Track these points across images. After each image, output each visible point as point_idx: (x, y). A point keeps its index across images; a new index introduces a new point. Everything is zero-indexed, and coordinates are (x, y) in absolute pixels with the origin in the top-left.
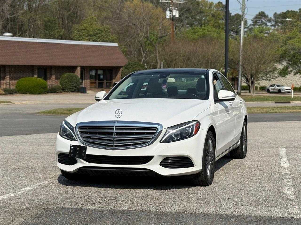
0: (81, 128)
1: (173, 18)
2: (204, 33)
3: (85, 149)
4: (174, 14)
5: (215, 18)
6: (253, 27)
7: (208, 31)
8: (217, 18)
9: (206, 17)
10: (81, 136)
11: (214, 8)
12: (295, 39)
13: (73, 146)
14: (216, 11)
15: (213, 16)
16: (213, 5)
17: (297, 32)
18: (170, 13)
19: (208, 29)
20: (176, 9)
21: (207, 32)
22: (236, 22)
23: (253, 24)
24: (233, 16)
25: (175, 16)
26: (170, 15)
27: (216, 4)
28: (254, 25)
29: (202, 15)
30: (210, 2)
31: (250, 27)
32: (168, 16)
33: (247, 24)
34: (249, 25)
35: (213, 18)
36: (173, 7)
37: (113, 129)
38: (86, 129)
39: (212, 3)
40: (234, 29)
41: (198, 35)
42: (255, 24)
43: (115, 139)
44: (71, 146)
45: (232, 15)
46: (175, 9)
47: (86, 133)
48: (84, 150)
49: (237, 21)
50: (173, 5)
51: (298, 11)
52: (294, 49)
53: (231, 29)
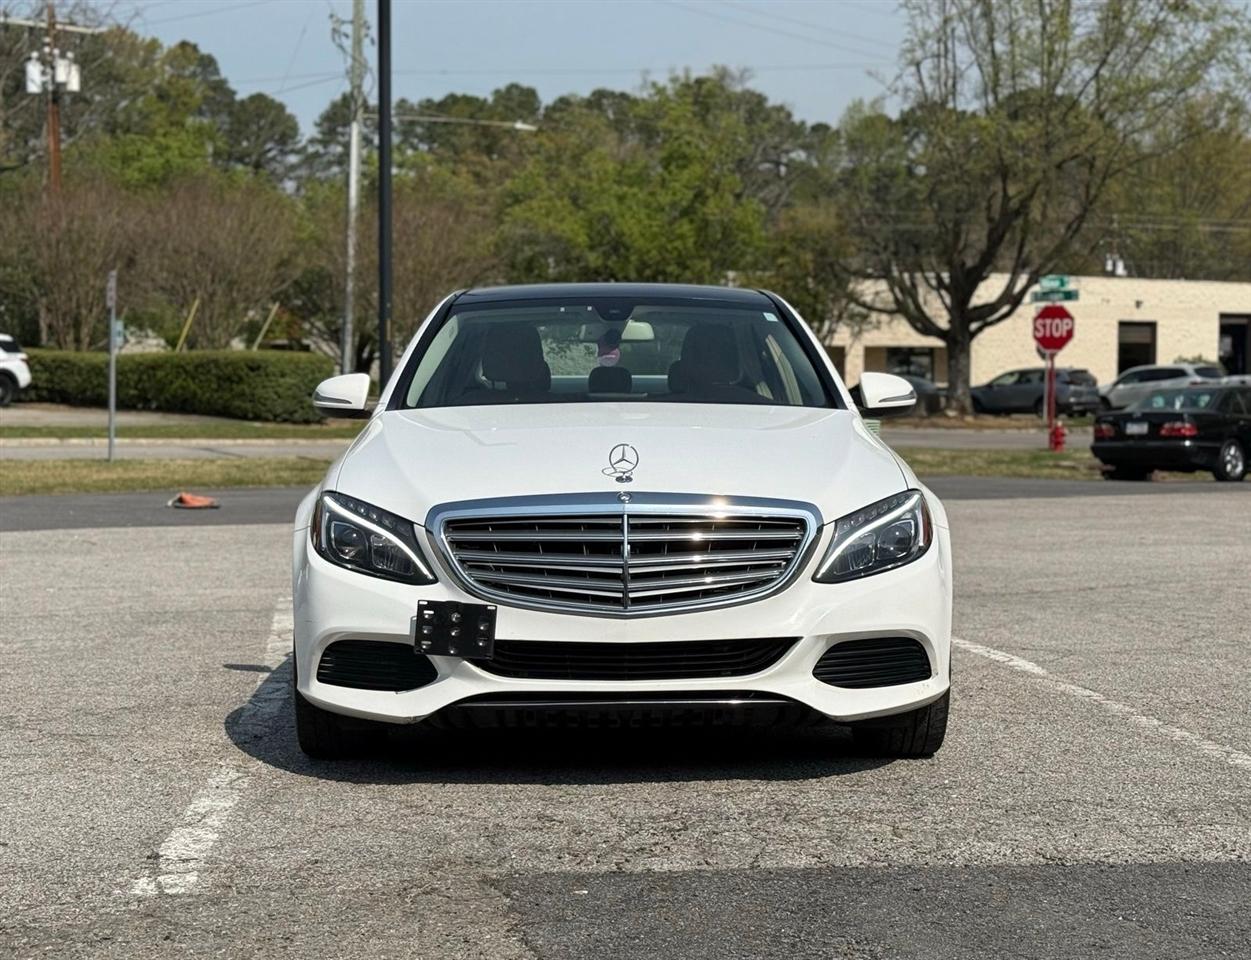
0: (452, 525)
1: (55, 93)
2: (168, 161)
3: (490, 617)
4: (61, 77)
5: (171, 103)
6: (320, 149)
7: (182, 155)
8: (180, 106)
9: (134, 101)
10: (462, 562)
11: (163, 63)
12: (534, 204)
13: (431, 605)
14: (172, 76)
15: (162, 96)
16: (159, 51)
17: (539, 175)
18: (43, 73)
19: (179, 148)
20: (70, 55)
21: (180, 161)
22: (254, 128)
23: (319, 136)
24: (242, 103)
25: (64, 84)
26: (45, 79)
27: (171, 51)
28: (325, 143)
29: (116, 91)
30: (143, 40)
31: (311, 149)
32: (33, 81)
33: (299, 138)
34: (304, 142)
35: (162, 105)
36: (56, 46)
37: (618, 528)
38: (484, 528)
39: (154, 45)
40: (249, 155)
41: (141, 170)
42: (327, 138)
43: (632, 571)
44: (421, 608)
45: (239, 97)
46: (63, 56)
47: (486, 546)
48: (485, 621)
49: (258, 123)
50: (56, 38)
51: (490, 99)
52: (531, 240)
53: (237, 155)
